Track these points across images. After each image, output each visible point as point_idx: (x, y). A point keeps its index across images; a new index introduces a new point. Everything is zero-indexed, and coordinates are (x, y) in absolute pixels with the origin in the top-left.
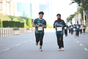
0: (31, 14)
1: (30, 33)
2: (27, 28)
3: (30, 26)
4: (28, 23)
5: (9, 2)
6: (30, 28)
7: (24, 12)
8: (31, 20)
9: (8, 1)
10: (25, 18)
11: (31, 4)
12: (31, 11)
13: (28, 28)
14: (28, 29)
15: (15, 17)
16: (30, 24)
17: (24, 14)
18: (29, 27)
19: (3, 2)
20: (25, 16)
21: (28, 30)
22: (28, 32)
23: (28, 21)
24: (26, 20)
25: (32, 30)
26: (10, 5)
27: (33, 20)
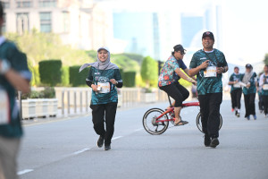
0: (157, 44)
1: (153, 103)
2: (144, 88)
3: (152, 82)
4: (148, 73)
5: (88, 11)
6: (154, 89)
7: (134, 39)
8: (157, 64)
9: (84, 6)
10: (137, 58)
11: (155, 15)
12: (156, 36)
13: (147, 86)
14: (148, 91)
17: (135, 45)
18: (151, 85)
19: (69, 9)
20: (138, 52)
21: (147, 95)
22: (147, 100)
23: (148, 66)
24: (141, 62)
25: (159, 93)
26: (92, 19)
27: (162, 62)
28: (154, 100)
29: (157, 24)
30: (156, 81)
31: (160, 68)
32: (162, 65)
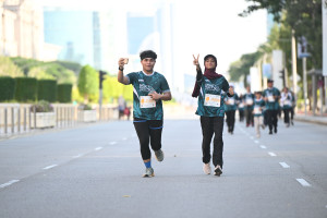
0: (97, 51)
1: (92, 122)
2: (82, 104)
3: (92, 97)
4: (87, 86)
5: (14, 9)
6: (94, 105)
7: (69, 44)
8: (97, 75)
9: (9, 3)
10: (74, 67)
11: (95, 14)
12: (96, 41)
13: (86, 102)
14: (87, 108)
15: (36, 63)
16: (92, 90)
17: (70, 51)
18: (90, 100)
20: (73, 60)
21: (87, 112)
22: (86, 119)
23: (88, 76)
24: (79, 72)
25: (101, 110)
26: (18, 18)
27: (105, 73)
28: (94, 119)
29: (98, 26)
30: (97, 96)
31: (101, 79)
32: (105, 76)
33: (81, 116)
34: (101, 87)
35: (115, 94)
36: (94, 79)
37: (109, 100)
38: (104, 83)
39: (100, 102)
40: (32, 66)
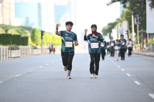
0: (40, 21)
1: (38, 55)
2: (33, 46)
3: (38, 43)
4: (35, 38)
5: (1, 2)
6: (39, 47)
7: (27, 18)
8: (40, 32)
10: (29, 29)
11: (39, 4)
12: (40, 16)
13: (35, 45)
14: (35, 48)
15: (11, 27)
16: (37, 40)
17: (27, 21)
18: (37, 45)
20: (29, 26)
21: (35, 50)
22: (35, 53)
23: (36, 33)
24: (31, 31)
25: (42, 49)
26: (3, 6)
27: (44, 32)
28: (39, 53)
29: (41, 9)
30: (40, 42)
31: (42, 35)
32: (44, 33)
33: (33, 52)
34: (42, 38)
35: (48, 42)
36: (38, 35)
37: (46, 44)
38: (43, 36)
39: (41, 45)
40: (9, 29)
